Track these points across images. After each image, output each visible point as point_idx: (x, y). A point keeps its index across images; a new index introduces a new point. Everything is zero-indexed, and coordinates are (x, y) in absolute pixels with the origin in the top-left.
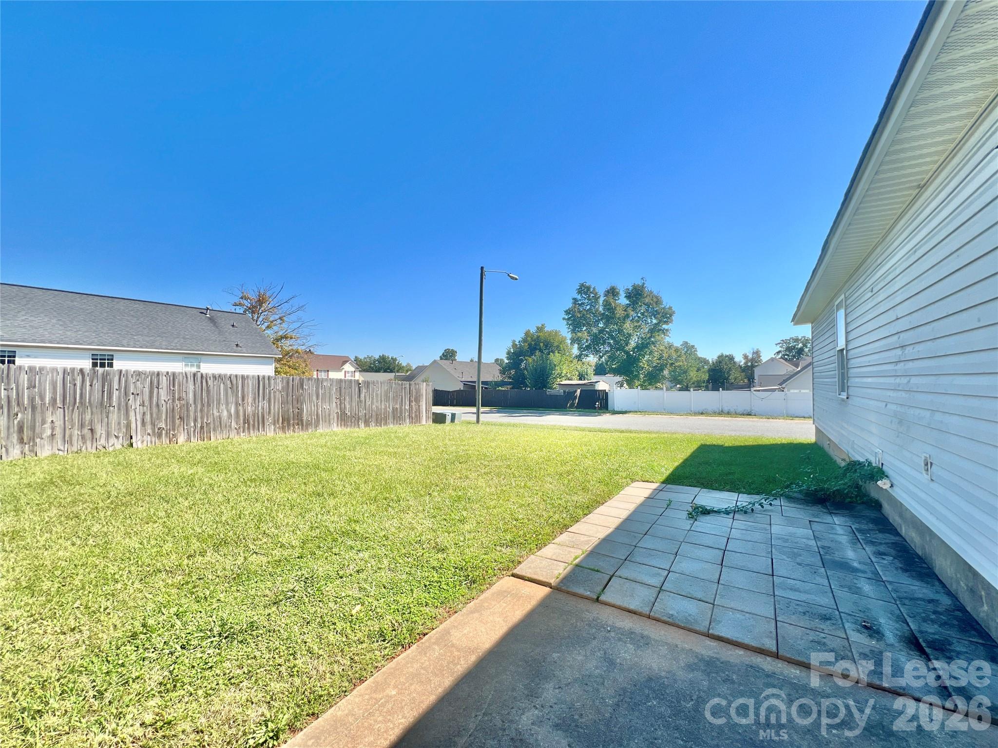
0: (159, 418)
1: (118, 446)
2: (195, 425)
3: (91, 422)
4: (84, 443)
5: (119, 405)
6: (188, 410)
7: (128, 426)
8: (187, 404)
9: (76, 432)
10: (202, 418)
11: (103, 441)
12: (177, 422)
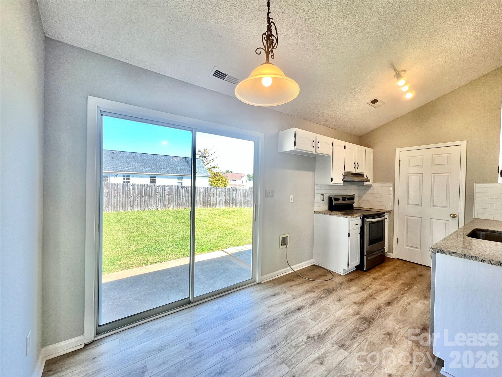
0: (165, 201)
1: (154, 209)
2: (175, 203)
3: (147, 201)
4: (145, 207)
5: (154, 196)
6: (173, 198)
7: (156, 203)
8: (173, 196)
9: (143, 204)
10: (177, 201)
11: (150, 207)
12: (170, 202)
